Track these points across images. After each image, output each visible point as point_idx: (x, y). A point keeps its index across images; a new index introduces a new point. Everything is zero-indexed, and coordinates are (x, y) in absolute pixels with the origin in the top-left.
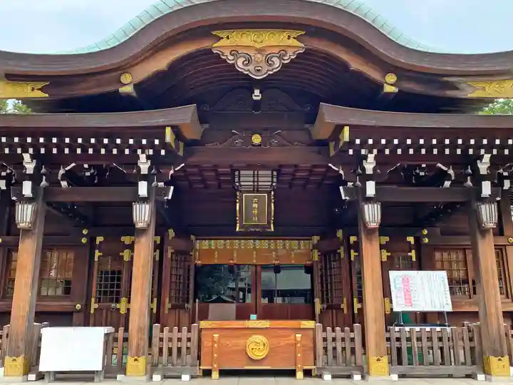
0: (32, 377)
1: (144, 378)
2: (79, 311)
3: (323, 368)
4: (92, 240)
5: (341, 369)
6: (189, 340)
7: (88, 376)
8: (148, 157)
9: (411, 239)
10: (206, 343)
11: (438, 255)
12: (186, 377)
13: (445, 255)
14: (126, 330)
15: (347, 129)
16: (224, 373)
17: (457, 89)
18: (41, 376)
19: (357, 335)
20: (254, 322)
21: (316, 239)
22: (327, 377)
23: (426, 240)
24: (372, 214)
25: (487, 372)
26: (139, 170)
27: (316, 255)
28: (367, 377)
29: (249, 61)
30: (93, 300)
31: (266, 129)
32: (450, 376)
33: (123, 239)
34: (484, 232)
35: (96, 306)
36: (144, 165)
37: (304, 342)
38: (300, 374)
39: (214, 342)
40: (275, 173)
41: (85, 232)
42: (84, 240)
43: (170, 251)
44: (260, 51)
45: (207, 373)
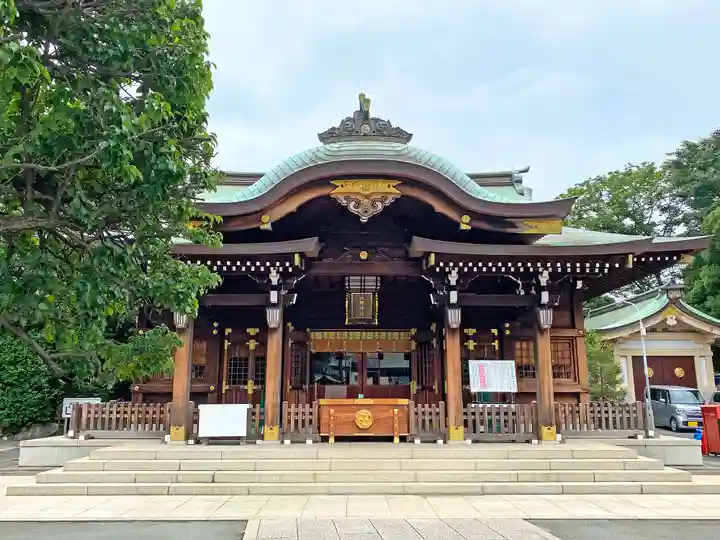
0: (191, 442)
1: (279, 442)
2: (212, 392)
3: (415, 435)
4: (221, 331)
5: (428, 435)
6: (311, 414)
7: (234, 441)
8: (278, 272)
9: (495, 331)
10: (324, 417)
11: (518, 345)
12: (309, 442)
13: (524, 345)
14: (263, 406)
15: (433, 256)
16: (338, 439)
17: (516, 227)
18: (198, 442)
19: (441, 409)
20: (361, 400)
21: (413, 331)
22: (417, 441)
23: (508, 332)
24: (454, 317)
25: (539, 438)
26: (270, 281)
27: (414, 345)
28: (448, 442)
29: (358, 205)
30: (224, 382)
31: (372, 247)
32: (513, 441)
33: (248, 330)
34: (542, 331)
35: (227, 388)
36: (274, 278)
37: (401, 415)
38: (397, 440)
39: (330, 416)
40: (379, 278)
41: (215, 325)
42: (215, 332)
43: (290, 342)
44: (367, 197)
45: (325, 439)
